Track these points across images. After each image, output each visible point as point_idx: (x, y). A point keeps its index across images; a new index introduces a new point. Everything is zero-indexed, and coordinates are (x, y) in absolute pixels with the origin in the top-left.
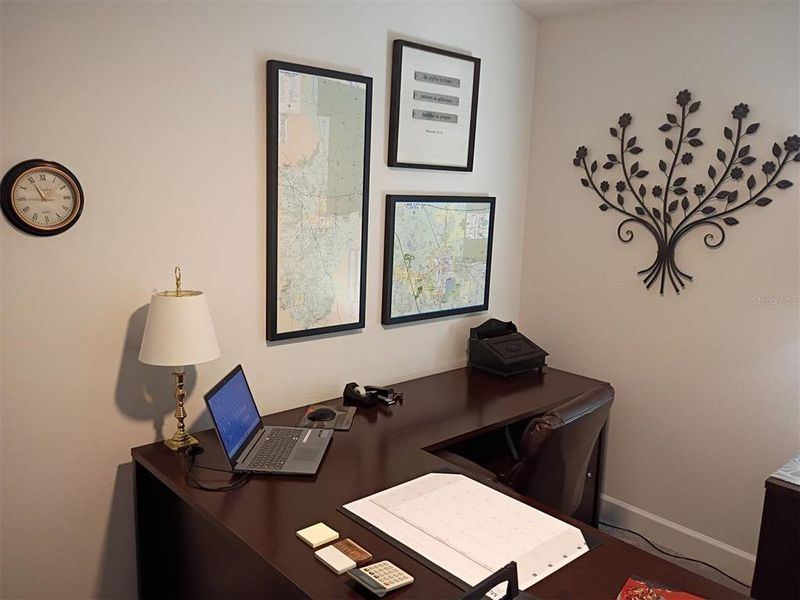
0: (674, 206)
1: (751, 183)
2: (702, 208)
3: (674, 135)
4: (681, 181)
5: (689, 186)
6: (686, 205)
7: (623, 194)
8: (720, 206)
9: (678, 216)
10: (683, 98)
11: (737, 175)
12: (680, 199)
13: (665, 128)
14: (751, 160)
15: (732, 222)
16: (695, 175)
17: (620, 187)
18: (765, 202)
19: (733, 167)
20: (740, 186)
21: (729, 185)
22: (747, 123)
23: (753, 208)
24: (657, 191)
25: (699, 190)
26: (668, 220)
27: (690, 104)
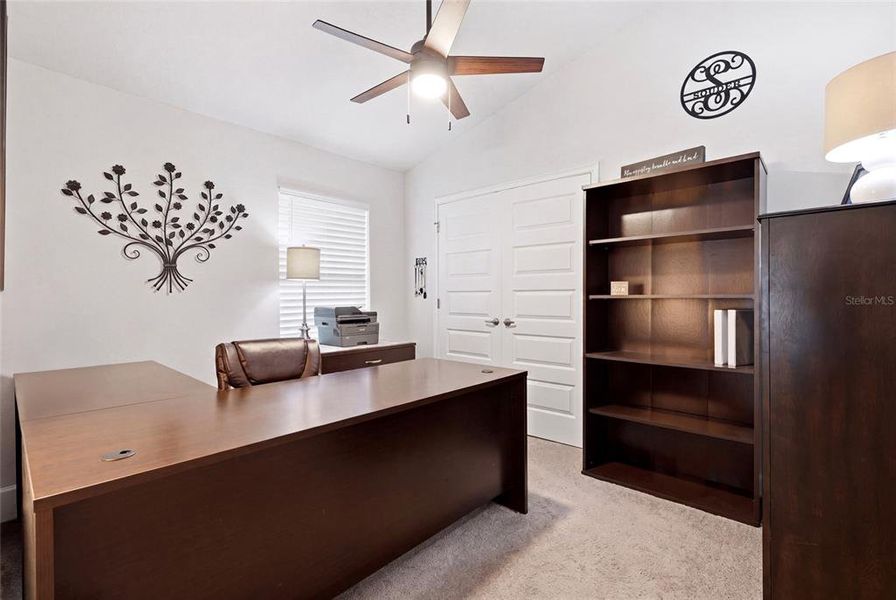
0: (172, 235)
1: (222, 225)
2: (194, 237)
3: (165, 188)
4: (175, 220)
5: (183, 222)
6: (182, 234)
7: (124, 223)
8: (205, 237)
9: (176, 241)
10: (169, 167)
11: (214, 220)
12: (177, 231)
13: (157, 183)
14: (219, 213)
15: (212, 246)
16: (185, 216)
17: (122, 218)
18: (228, 237)
19: (210, 216)
20: (214, 226)
21: (209, 225)
22: (215, 192)
23: (223, 239)
24: (157, 224)
25: (190, 226)
26: (169, 243)
27: (175, 172)
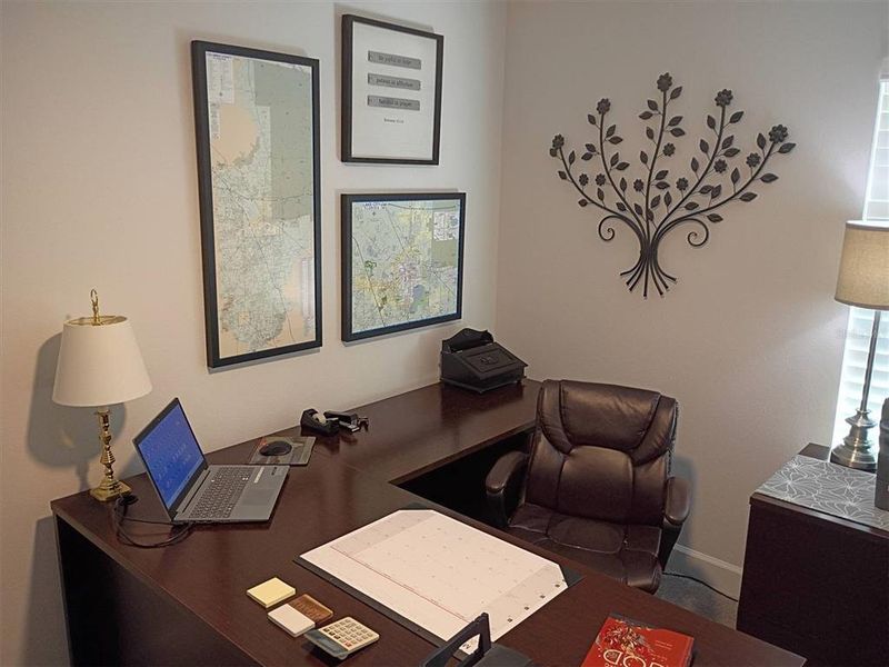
0: (656, 202)
1: (735, 177)
2: (685, 204)
3: (655, 123)
4: (663, 174)
5: (671, 180)
6: (668, 200)
7: (602, 188)
8: (704, 201)
9: (661, 212)
10: (664, 82)
11: (721, 167)
12: (663, 194)
13: (646, 116)
14: (733, 153)
15: (716, 219)
16: (677, 168)
17: (600, 180)
18: (750, 197)
19: (716, 159)
20: (722, 180)
21: (713, 179)
22: (730, 112)
23: (737, 202)
24: (638, 186)
25: (682, 184)
26: (650, 217)
27: (671, 89)
